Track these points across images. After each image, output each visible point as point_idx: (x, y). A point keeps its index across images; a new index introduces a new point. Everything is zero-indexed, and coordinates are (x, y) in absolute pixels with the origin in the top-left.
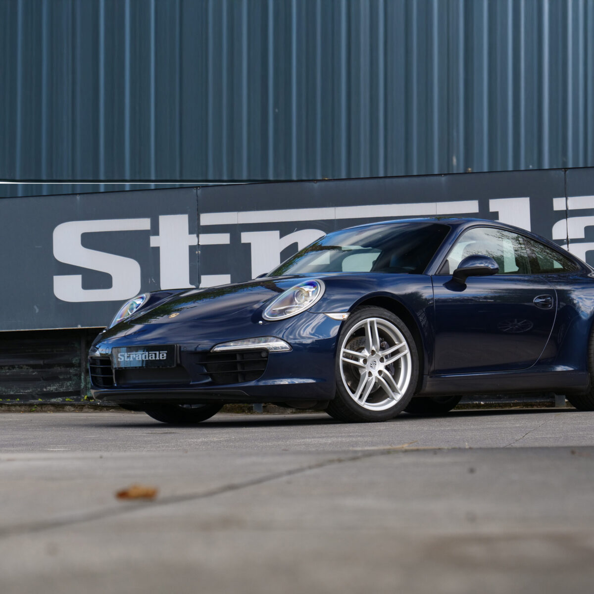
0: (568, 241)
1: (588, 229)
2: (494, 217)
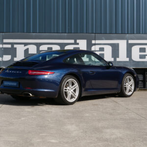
0: (95, 51)
1: (100, 48)
2: (78, 44)
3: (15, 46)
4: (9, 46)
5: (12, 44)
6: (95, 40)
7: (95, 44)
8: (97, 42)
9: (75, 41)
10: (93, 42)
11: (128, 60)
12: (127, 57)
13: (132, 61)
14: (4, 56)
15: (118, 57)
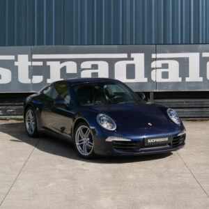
0: (156, 68)
2: (133, 59)
3: (48, 63)
4: (41, 64)
5: (44, 61)
6: (156, 53)
7: (156, 59)
8: (159, 56)
9: (129, 56)
10: (154, 56)
11: (201, 79)
12: (200, 76)
13: (207, 82)
14: (34, 77)
15: (188, 76)
